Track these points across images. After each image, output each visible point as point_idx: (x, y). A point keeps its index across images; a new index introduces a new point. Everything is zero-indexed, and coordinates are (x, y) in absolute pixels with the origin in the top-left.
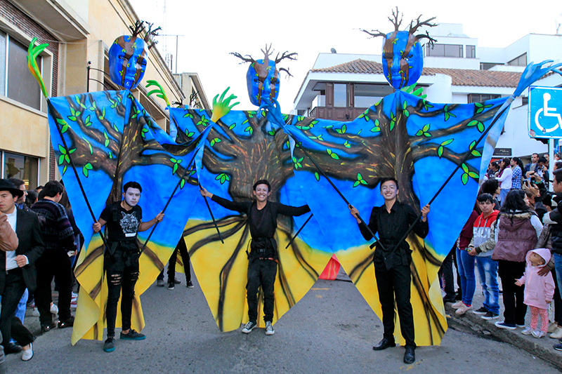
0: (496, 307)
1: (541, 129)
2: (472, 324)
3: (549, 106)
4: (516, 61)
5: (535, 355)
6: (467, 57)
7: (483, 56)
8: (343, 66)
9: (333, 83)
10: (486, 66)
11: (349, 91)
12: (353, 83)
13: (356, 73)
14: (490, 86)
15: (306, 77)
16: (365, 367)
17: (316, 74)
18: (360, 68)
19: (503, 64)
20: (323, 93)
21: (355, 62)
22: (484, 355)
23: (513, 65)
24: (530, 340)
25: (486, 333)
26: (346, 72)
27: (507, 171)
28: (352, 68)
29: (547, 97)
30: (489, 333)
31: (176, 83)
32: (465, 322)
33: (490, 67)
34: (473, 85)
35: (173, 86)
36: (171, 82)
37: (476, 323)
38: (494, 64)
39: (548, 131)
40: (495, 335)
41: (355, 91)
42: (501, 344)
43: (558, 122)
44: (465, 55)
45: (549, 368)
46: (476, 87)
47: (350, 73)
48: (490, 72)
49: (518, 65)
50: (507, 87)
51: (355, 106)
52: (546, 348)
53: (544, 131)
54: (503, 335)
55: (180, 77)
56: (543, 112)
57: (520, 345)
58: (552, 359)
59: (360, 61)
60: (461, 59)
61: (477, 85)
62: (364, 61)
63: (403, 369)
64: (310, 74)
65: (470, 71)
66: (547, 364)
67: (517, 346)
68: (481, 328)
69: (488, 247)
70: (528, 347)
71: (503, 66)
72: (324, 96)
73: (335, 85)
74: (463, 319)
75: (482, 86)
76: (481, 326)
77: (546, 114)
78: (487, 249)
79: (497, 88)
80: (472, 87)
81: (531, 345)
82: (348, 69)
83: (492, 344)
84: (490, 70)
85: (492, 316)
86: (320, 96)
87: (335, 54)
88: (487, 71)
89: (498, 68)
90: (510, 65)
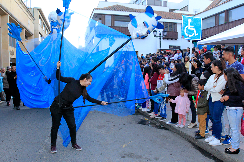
0: (165, 115)
1: (187, 35)
2: (157, 122)
3: (191, 25)
4: (183, 9)
5: (181, 135)
6: (164, 6)
7: (171, 6)
8: (110, 7)
9: (105, 15)
10: (172, 10)
11: (112, 19)
12: (114, 15)
13: (115, 10)
14: (172, 19)
15: (93, 12)
16: (104, 147)
17: (97, 10)
18: (117, 8)
19: (178, 10)
20: (100, 19)
21: (115, 6)
22: (159, 137)
23: (182, 11)
24: (179, 129)
25: (162, 126)
26: (111, 10)
27: (176, 55)
28: (113, 8)
29: (190, 21)
30: (163, 126)
31: (30, 12)
32: (154, 122)
33: (173, 11)
34: (165, 18)
35: (28, 13)
36: (27, 12)
37: (158, 122)
38: (174, 10)
39: (190, 36)
40: (165, 128)
41: (115, 19)
42: (167, 131)
43: (194, 32)
44: (163, 5)
45: (185, 141)
46: (167, 19)
47: (113, 10)
48: (173, 13)
49: (184, 11)
50: (180, 19)
51: (115, 26)
52: (185, 133)
53: (188, 36)
54: (168, 127)
55: (33, 9)
56: (188, 28)
57: (175, 131)
58: (187, 137)
59: (118, 5)
60: (161, 7)
61: (167, 18)
62: (119, 5)
63: (121, 147)
64: (94, 10)
65: (165, 12)
66: (185, 140)
67: (174, 132)
68: (160, 124)
69: (161, 89)
70: (178, 132)
71: (178, 11)
72: (101, 21)
73: (106, 16)
74: (153, 120)
75: (169, 19)
76: (160, 123)
77: (189, 29)
78: (161, 90)
79: (175, 20)
80: (165, 19)
81: (179, 131)
82: (112, 9)
83: (164, 132)
84: (173, 12)
85: (164, 119)
86: (99, 21)
87: (106, 2)
88: (171, 12)
89: (176, 12)
90: (181, 10)
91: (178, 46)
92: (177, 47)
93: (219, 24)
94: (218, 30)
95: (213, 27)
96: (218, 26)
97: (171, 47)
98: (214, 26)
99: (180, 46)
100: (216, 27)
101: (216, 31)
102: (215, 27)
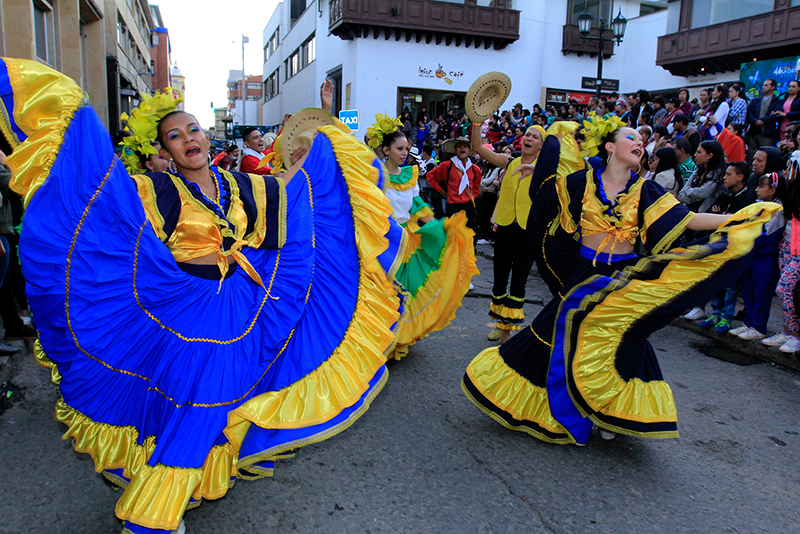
91: (613, 81)
92: (610, 84)
93: (790, 4)
94: (784, 26)
95: (767, 15)
96: (786, 13)
97: (590, 84)
98: (772, 9)
99: (617, 82)
100: (776, 13)
101: (777, 30)
102: (772, 15)
